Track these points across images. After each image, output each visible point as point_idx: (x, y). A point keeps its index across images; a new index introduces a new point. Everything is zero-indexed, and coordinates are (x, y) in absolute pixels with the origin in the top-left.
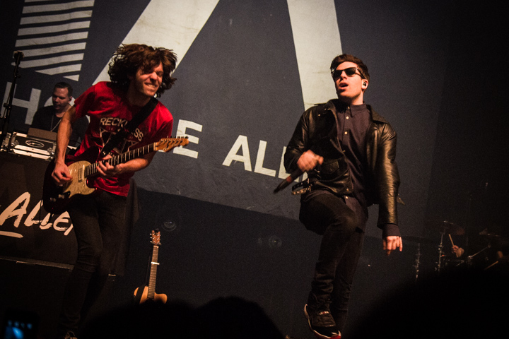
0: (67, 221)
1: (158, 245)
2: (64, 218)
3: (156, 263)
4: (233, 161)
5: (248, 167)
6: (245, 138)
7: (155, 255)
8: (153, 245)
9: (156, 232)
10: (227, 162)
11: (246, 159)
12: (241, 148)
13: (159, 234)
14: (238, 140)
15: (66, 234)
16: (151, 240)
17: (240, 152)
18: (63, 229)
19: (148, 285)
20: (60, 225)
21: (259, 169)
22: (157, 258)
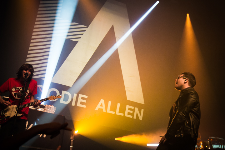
1: (73, 140)
3: (72, 147)
4: (99, 109)
5: (104, 111)
6: (103, 100)
7: (72, 144)
8: (71, 140)
10: (97, 109)
11: (104, 108)
12: (102, 104)
13: (73, 136)
14: (101, 101)
15: (40, 136)
16: (70, 138)
17: (101, 105)
21: (109, 111)
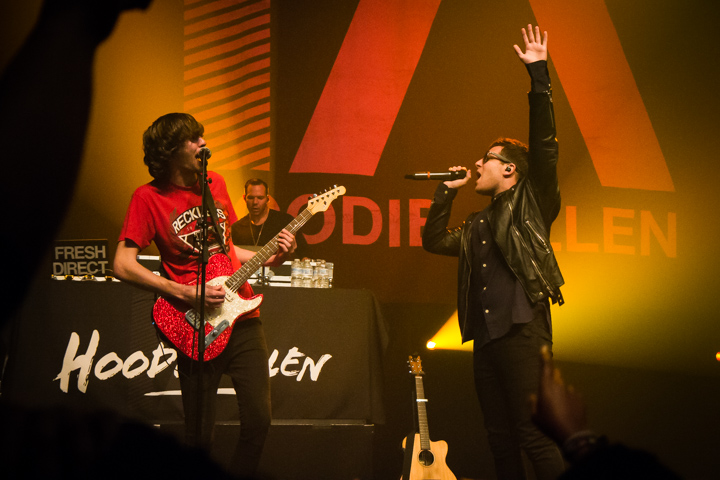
0: (296, 362)
1: (420, 375)
2: (293, 358)
3: (424, 400)
9: (415, 357)
13: (418, 359)
15: (299, 379)
16: (410, 369)
18: (293, 373)
19: (419, 432)
20: (289, 368)
22: (423, 393)
